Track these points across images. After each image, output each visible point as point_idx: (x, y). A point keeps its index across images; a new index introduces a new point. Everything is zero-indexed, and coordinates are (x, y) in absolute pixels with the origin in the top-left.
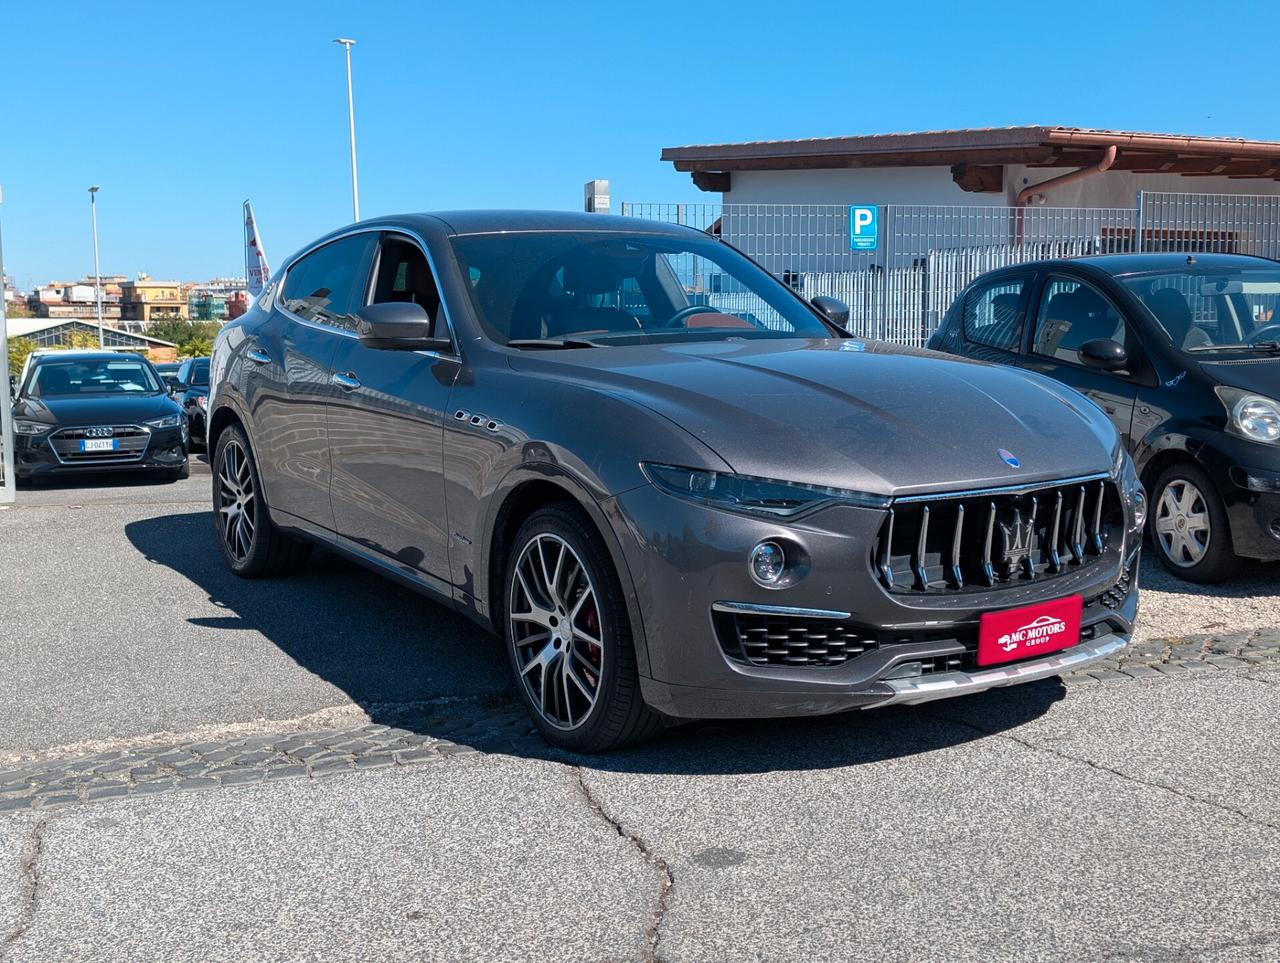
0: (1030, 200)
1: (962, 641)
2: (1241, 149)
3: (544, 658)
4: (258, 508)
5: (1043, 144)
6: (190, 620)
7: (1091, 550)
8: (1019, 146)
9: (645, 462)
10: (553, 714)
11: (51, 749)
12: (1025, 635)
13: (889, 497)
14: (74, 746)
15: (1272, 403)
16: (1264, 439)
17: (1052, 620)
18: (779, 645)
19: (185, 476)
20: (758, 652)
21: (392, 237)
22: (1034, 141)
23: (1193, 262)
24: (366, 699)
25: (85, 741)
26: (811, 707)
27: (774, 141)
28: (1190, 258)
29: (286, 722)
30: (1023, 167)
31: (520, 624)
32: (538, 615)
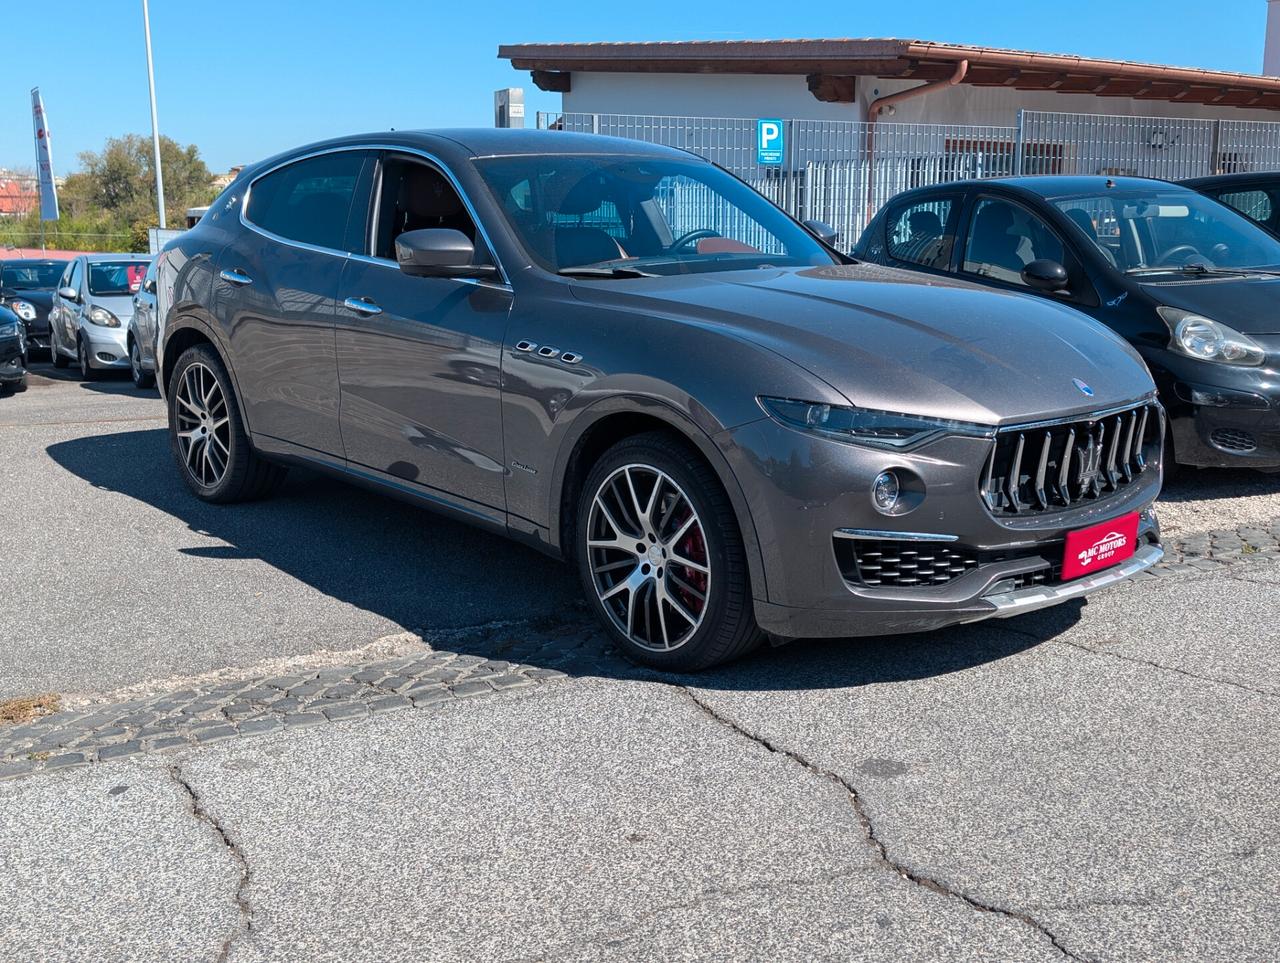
0: (880, 111)
1: (1045, 557)
2: (1076, 67)
3: (632, 584)
4: (235, 434)
5: (901, 57)
6: (182, 551)
7: (1136, 469)
8: (878, 58)
9: (761, 396)
10: (644, 636)
11: (118, 690)
12: (1098, 550)
13: (994, 427)
14: (141, 686)
15: (1210, 322)
16: (1202, 356)
17: (1118, 535)
18: (891, 567)
19: (23, 389)
20: (872, 575)
21: (394, 156)
22: (893, 53)
23: (1113, 185)
24: (418, 626)
25: (150, 681)
26: (921, 624)
27: (620, 43)
28: (1109, 182)
29: (351, 653)
30: (874, 77)
31: (597, 551)
32: (625, 542)
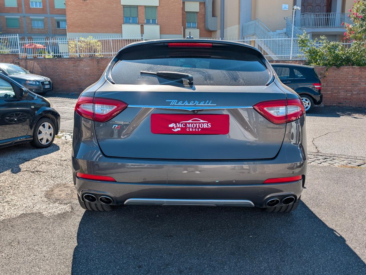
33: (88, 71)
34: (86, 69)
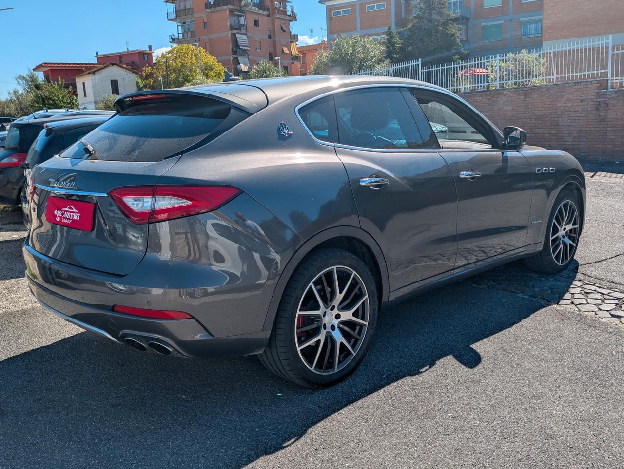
33: (509, 112)
34: (507, 108)
